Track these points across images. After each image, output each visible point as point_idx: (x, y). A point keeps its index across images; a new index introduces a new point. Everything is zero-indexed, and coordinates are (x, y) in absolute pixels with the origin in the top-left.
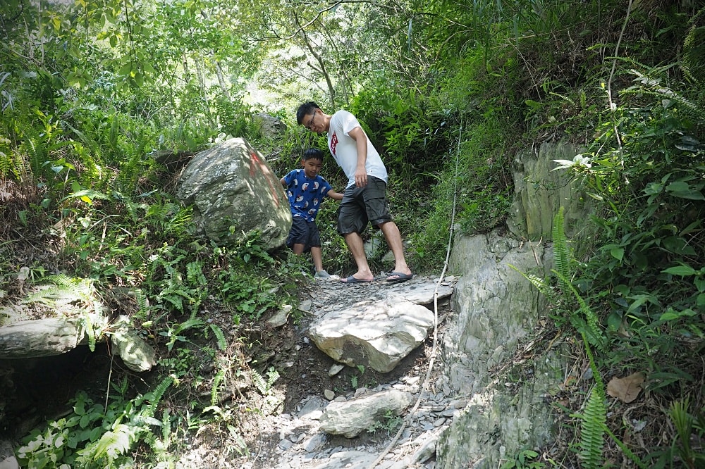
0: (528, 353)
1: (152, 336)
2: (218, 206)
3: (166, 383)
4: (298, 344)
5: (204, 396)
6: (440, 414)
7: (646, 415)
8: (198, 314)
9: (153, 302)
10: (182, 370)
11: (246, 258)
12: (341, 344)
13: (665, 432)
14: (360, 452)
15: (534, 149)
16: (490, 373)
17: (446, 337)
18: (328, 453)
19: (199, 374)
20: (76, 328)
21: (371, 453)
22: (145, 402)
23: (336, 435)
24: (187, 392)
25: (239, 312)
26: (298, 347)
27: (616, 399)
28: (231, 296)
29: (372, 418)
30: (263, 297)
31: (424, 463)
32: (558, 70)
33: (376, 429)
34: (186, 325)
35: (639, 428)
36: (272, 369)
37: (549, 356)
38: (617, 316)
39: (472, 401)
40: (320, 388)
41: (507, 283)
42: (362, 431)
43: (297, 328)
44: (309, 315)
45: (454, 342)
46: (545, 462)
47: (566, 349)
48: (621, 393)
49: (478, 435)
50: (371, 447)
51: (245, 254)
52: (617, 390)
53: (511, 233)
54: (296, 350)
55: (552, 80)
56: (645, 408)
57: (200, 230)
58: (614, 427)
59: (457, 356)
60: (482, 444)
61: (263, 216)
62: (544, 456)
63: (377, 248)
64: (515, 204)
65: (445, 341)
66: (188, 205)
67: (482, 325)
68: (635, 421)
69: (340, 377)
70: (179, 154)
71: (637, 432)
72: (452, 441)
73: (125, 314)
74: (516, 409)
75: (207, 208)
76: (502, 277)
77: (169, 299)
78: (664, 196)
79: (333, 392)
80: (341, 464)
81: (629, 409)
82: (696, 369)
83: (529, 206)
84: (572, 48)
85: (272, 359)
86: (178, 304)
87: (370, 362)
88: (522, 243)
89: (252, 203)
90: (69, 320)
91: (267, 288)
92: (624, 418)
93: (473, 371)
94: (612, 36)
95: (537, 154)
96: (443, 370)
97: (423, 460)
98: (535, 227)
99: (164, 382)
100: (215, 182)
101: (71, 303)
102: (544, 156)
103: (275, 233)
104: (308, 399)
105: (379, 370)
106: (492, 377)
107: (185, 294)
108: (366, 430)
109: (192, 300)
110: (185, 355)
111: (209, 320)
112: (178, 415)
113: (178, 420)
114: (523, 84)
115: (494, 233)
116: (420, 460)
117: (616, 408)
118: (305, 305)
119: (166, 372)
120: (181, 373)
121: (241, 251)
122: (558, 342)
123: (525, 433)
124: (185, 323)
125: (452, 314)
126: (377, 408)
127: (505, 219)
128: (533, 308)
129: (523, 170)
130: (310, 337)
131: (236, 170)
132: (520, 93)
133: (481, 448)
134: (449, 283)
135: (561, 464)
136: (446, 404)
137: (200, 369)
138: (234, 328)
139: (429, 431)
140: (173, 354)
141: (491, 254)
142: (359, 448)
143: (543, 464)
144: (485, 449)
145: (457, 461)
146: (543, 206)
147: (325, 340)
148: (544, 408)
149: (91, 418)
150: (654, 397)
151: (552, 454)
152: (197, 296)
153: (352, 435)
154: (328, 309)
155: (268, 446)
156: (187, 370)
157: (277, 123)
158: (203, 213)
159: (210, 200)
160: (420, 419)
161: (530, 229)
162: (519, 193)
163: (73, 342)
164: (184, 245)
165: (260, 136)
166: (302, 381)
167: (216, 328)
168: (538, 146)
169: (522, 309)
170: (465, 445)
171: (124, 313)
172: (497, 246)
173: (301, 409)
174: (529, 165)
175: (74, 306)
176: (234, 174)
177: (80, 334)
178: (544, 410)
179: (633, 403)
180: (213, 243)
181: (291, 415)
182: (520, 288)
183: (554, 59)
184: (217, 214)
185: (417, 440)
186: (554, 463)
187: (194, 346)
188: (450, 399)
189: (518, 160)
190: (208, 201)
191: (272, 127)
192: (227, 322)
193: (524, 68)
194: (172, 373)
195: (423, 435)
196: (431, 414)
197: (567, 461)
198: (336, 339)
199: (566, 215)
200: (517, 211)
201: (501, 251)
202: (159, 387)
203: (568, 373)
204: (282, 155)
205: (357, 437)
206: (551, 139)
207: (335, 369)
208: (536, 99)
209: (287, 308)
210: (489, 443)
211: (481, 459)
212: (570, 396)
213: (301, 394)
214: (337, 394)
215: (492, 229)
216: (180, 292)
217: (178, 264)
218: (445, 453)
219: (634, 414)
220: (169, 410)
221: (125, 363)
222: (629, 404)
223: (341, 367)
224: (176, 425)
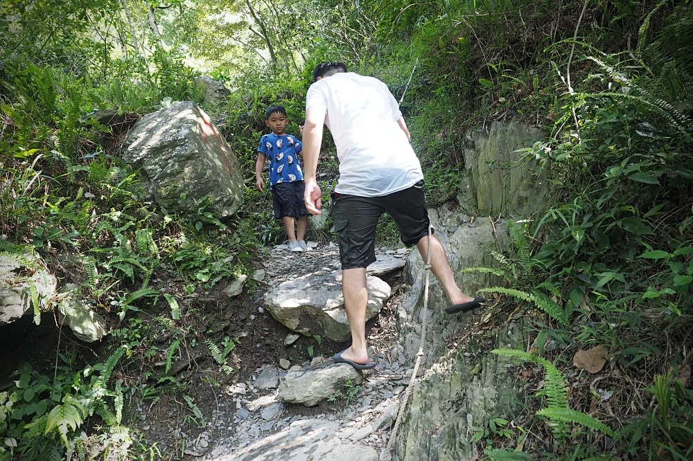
0: (485, 324)
1: (101, 305)
2: (169, 171)
3: (118, 354)
4: (253, 314)
5: (159, 366)
6: (399, 383)
7: (612, 385)
8: (150, 283)
9: (102, 270)
10: (135, 340)
11: (198, 226)
12: (298, 313)
13: (632, 402)
14: (320, 420)
15: (485, 127)
16: (447, 343)
17: (400, 308)
18: (287, 421)
19: (153, 344)
20: (22, 297)
21: (332, 420)
22: (97, 373)
23: (295, 404)
24: (140, 362)
25: (194, 281)
26: (253, 317)
27: (582, 370)
28: (184, 265)
29: (333, 386)
30: (217, 267)
31: (386, 430)
32: (509, 50)
33: (336, 398)
34: (138, 294)
35: (606, 398)
36: (227, 339)
37: (510, 328)
38: (579, 290)
39: (431, 370)
40: (275, 357)
41: (459, 257)
42: (322, 400)
43: (251, 298)
44: (263, 285)
45: (408, 313)
46: (513, 429)
47: (527, 320)
48: (587, 365)
49: (440, 403)
50: (331, 415)
51: (196, 222)
52: (583, 362)
53: (461, 208)
54: (250, 320)
55: (503, 59)
56: (610, 379)
57: (149, 196)
58: (580, 396)
59: (411, 326)
60: (445, 411)
61: (216, 183)
62: (512, 423)
63: (326, 218)
64: (465, 180)
65: (399, 312)
66: (135, 169)
67: (436, 297)
68: (600, 390)
69: (295, 346)
70: (123, 115)
71: (605, 401)
72: (415, 409)
73: (72, 282)
74: (479, 378)
75: (156, 174)
76: (455, 250)
77: (119, 267)
78: (624, 179)
79: (289, 362)
80: (302, 432)
81: (596, 380)
82: (658, 343)
83: (480, 182)
84: (523, 29)
85: (226, 328)
86: (129, 272)
87: (326, 332)
88: (473, 218)
89: (205, 170)
90: (14, 289)
91: (221, 257)
92: (591, 388)
93: (428, 341)
94: (563, 20)
95: (487, 131)
96: (398, 339)
97: (385, 427)
98: (486, 203)
99: (116, 352)
100: (165, 146)
101: (14, 271)
102: (495, 134)
103: (228, 201)
104: (263, 368)
105: (336, 340)
106: (449, 347)
107: (137, 263)
108: (327, 399)
109: (144, 268)
110: (138, 325)
111: (163, 290)
112: (131, 386)
113: (130, 390)
114: (474, 63)
115: (445, 207)
116: (382, 427)
117: (582, 378)
118: (259, 275)
119: (117, 342)
120: (133, 344)
121: (193, 219)
122: (519, 315)
123: (491, 402)
124: (137, 292)
125: (405, 285)
126: (338, 377)
127: (455, 195)
128: (486, 281)
129: (473, 147)
130: (265, 307)
131: (187, 134)
132: (471, 71)
133: (444, 415)
134: (402, 256)
135: (529, 431)
136: (402, 373)
137: (154, 339)
138: (188, 298)
139: (388, 399)
140: (125, 324)
141: (443, 228)
142: (319, 416)
143: (511, 431)
144: (447, 417)
145: (420, 428)
146: (494, 183)
147: (282, 311)
148: (509, 378)
149: (36, 390)
150: (619, 368)
151: (520, 422)
152: (149, 264)
153: (312, 404)
154: (282, 279)
155: (225, 415)
156: (140, 340)
157: (221, 88)
158: (152, 178)
159: (160, 165)
160: (379, 388)
161: (481, 204)
162: (471, 169)
163: (19, 312)
164: (131, 211)
165: (203, 100)
166: (256, 350)
167: (170, 298)
168: (489, 124)
169: (475, 282)
170: (428, 413)
171: (70, 281)
172: (449, 220)
173: (256, 378)
174: (481, 142)
175: (18, 273)
176: (185, 139)
177: (26, 304)
178: (509, 380)
179: (599, 373)
180: (163, 210)
181: (246, 384)
182: (472, 261)
183: (506, 39)
184: (166, 180)
185: (378, 408)
186: (523, 430)
187: (147, 315)
188: (406, 368)
189: (469, 137)
190: (157, 166)
191: (216, 92)
192: (180, 291)
193: (475, 46)
194: (124, 343)
195: (384, 403)
196: (390, 383)
197: (535, 428)
198: (293, 309)
199: (517, 193)
200: (468, 186)
201: (453, 225)
202: (111, 358)
203: (531, 345)
204: (229, 121)
205: (317, 405)
206: (502, 118)
207: (291, 339)
208: (487, 77)
209: (242, 277)
210: (451, 410)
211: (445, 426)
212: (534, 367)
213: (256, 363)
214: (292, 363)
215: (442, 204)
216: (131, 260)
217: (127, 230)
218: (407, 420)
219: (600, 383)
220: (121, 381)
221: (74, 333)
222: (595, 375)
223: (297, 337)
224: (129, 396)
